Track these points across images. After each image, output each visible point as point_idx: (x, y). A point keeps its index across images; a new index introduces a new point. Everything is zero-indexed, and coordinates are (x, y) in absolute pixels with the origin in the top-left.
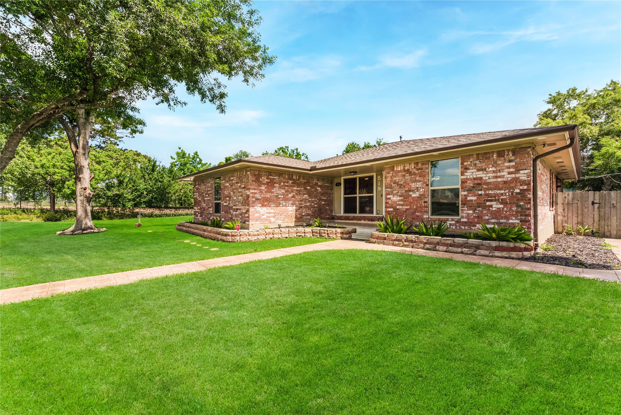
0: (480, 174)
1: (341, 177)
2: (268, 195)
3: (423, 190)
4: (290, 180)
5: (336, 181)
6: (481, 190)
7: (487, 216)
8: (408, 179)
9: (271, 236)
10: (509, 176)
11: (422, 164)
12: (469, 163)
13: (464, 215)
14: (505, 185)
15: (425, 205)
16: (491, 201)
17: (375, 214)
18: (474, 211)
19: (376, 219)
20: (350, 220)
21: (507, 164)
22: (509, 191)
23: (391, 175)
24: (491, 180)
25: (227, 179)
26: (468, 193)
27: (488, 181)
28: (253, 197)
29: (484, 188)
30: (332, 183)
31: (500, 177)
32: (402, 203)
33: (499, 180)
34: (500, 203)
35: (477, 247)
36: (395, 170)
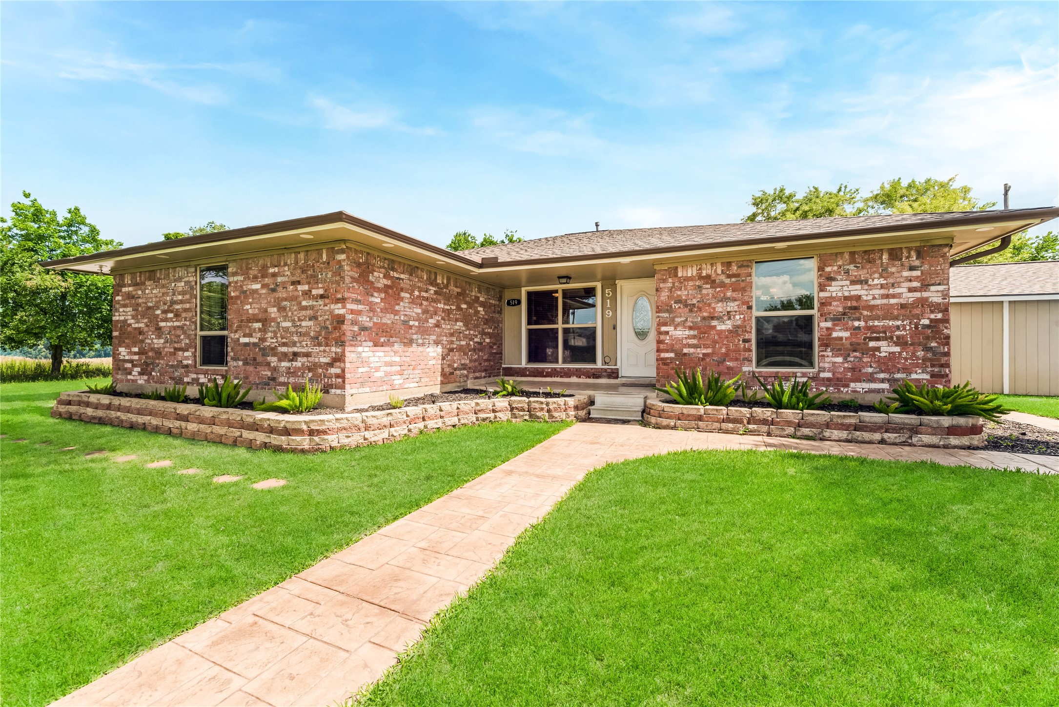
0: (856, 290)
2: (388, 319)
3: (742, 316)
4: (432, 284)
5: (508, 295)
6: (859, 320)
7: (871, 367)
8: (708, 295)
10: (910, 295)
11: (739, 267)
12: (835, 268)
13: (827, 365)
14: (903, 312)
15: (745, 346)
16: (877, 339)
17: (599, 364)
18: (845, 359)
19: (604, 374)
20: (545, 376)
21: (906, 274)
22: (910, 323)
23: (670, 285)
24: (878, 302)
26: (834, 325)
27: (873, 303)
28: (354, 323)
29: (864, 316)
30: (500, 299)
31: (894, 296)
32: (695, 341)
33: (893, 301)
34: (894, 343)
35: (914, 430)
36: (680, 274)
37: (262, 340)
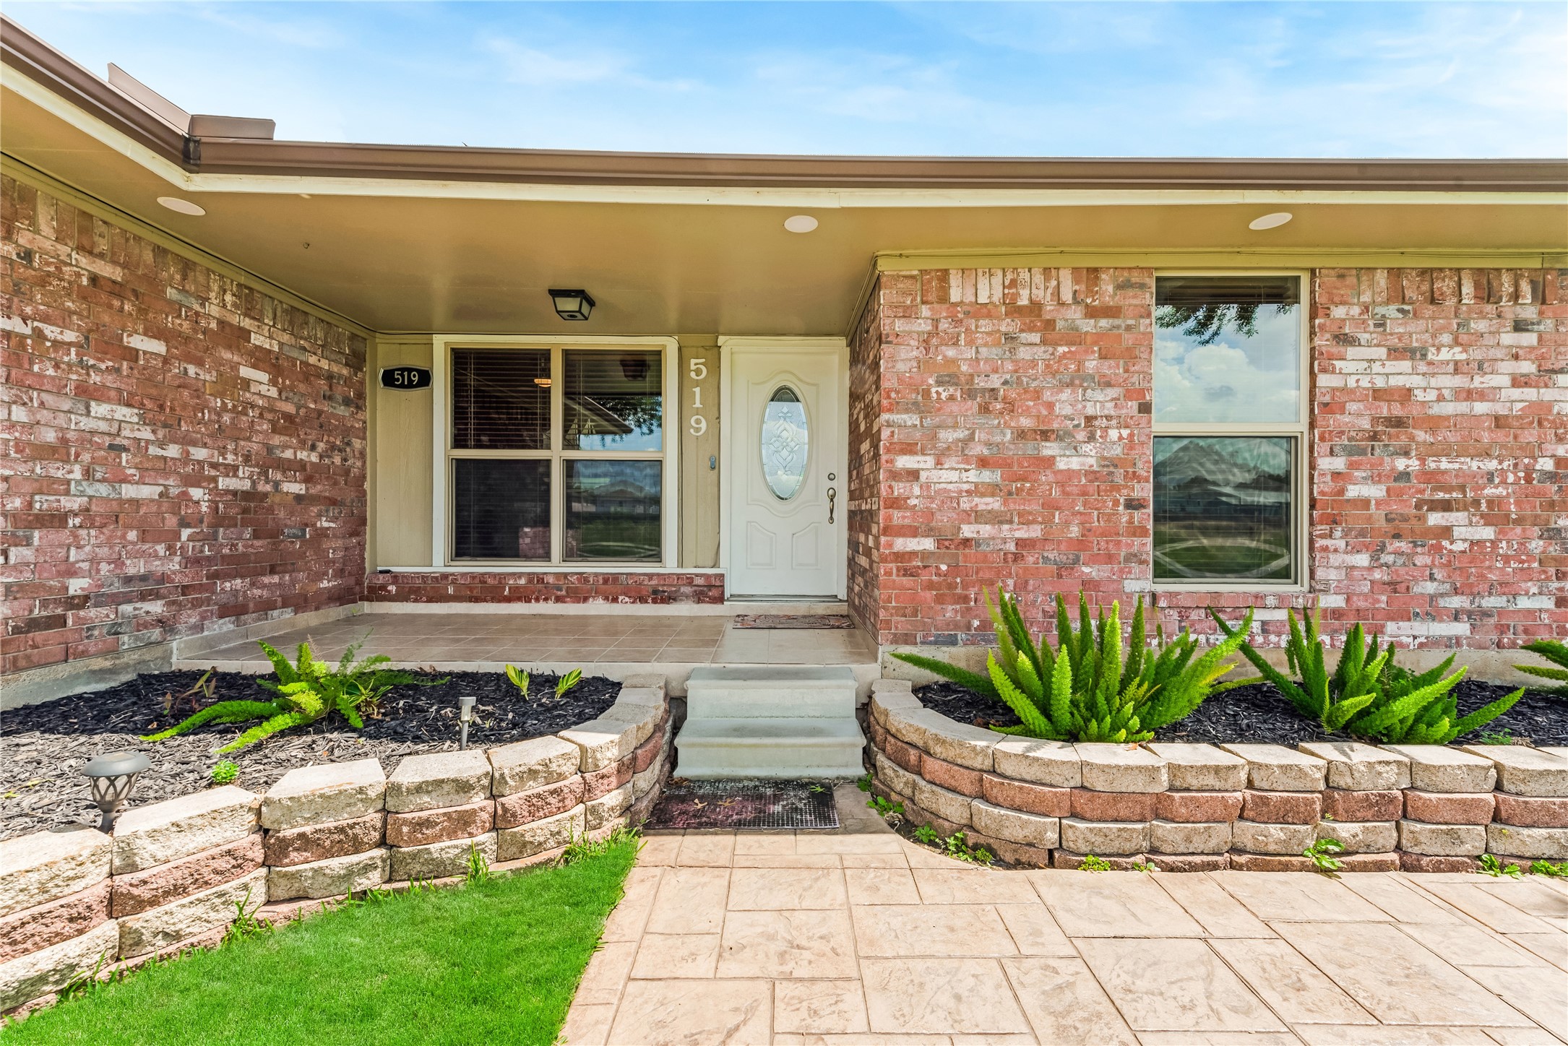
0: (1401, 374)
1: (428, 331)
3: (1125, 433)
5: (387, 354)
6: (1406, 454)
7: (1432, 578)
8: (1033, 363)
10: (1516, 393)
11: (1119, 287)
12: (1356, 311)
13: (1333, 575)
14: (1500, 435)
15: (1130, 522)
16: (1446, 506)
17: (669, 564)
18: (1375, 558)
19: (687, 590)
20: (508, 600)
21: (1508, 338)
22: (1516, 465)
23: (926, 326)
24: (1449, 408)
26: (1352, 466)
27: (1437, 409)
29: (1417, 444)
30: (357, 361)
31: (1482, 395)
32: (994, 504)
33: (1480, 408)
34: (1482, 516)
36: (955, 296)
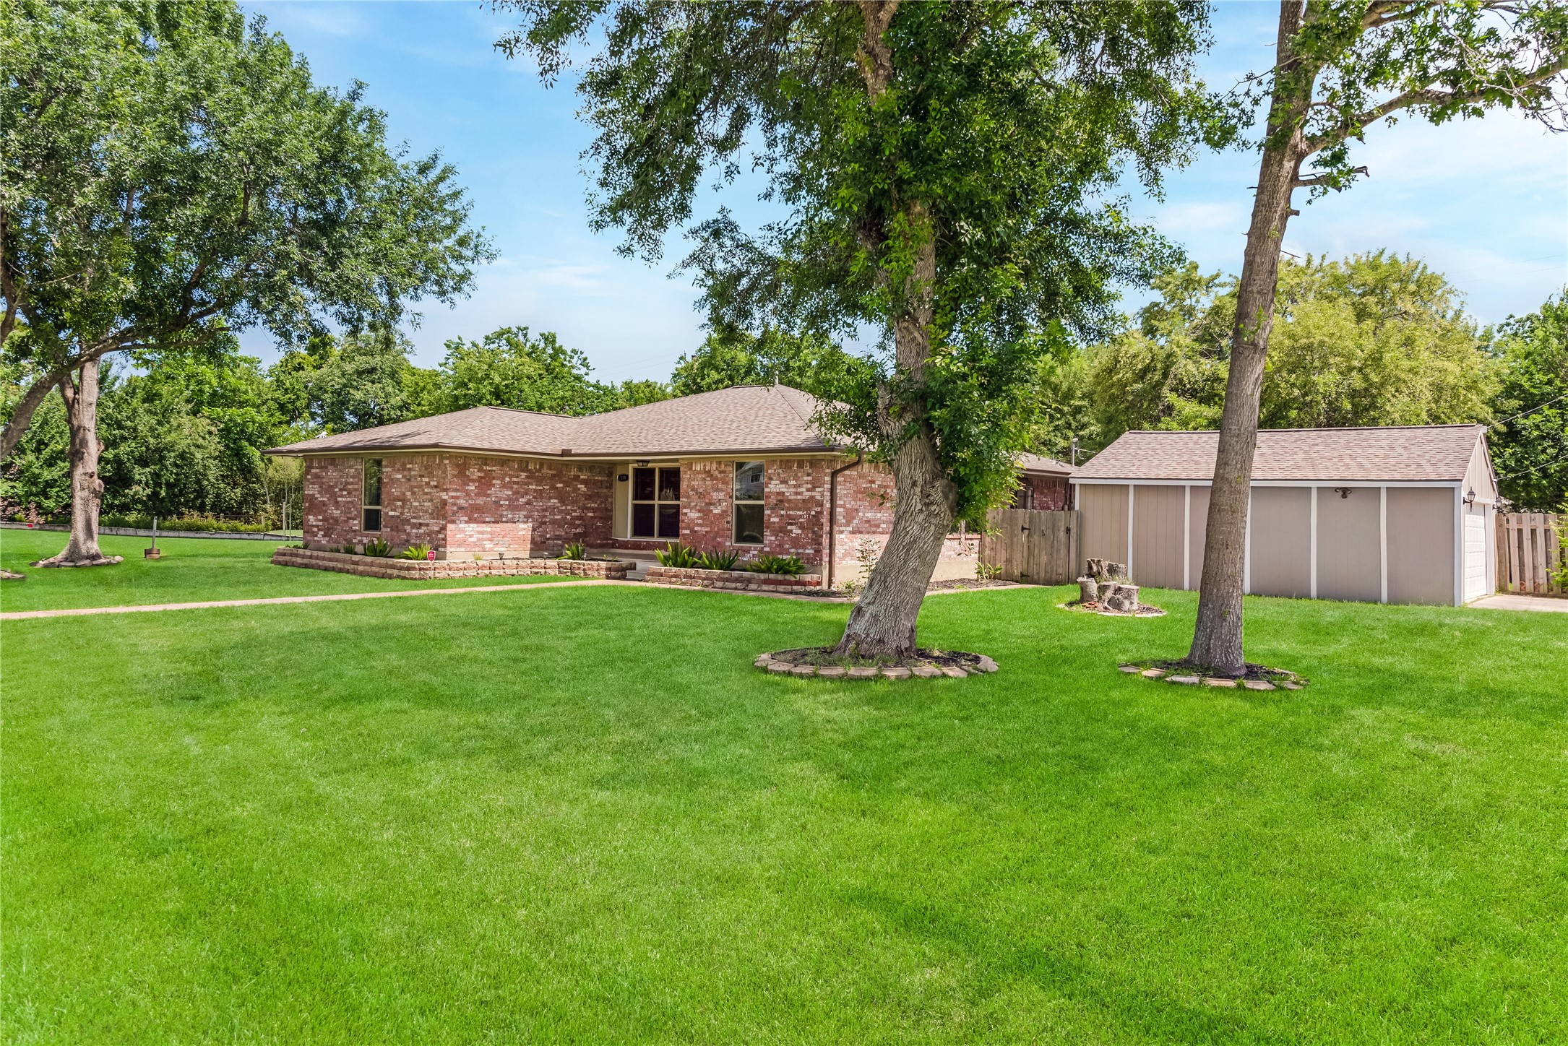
0: (782, 488)
1: (628, 464)
2: (480, 501)
3: (727, 504)
4: (523, 471)
5: (619, 471)
6: (783, 509)
8: (709, 485)
9: (487, 572)
10: (807, 493)
11: (726, 466)
12: (773, 471)
13: (768, 542)
14: (803, 505)
15: (727, 527)
16: (791, 524)
18: (776, 538)
20: (641, 549)
21: (805, 478)
24: (792, 497)
25: (398, 466)
26: (773, 513)
27: (789, 498)
28: (454, 504)
29: (785, 507)
30: (610, 474)
31: (799, 494)
32: (701, 521)
33: (799, 497)
34: (799, 527)
35: (749, 581)
36: (694, 470)
37: (402, 514)
